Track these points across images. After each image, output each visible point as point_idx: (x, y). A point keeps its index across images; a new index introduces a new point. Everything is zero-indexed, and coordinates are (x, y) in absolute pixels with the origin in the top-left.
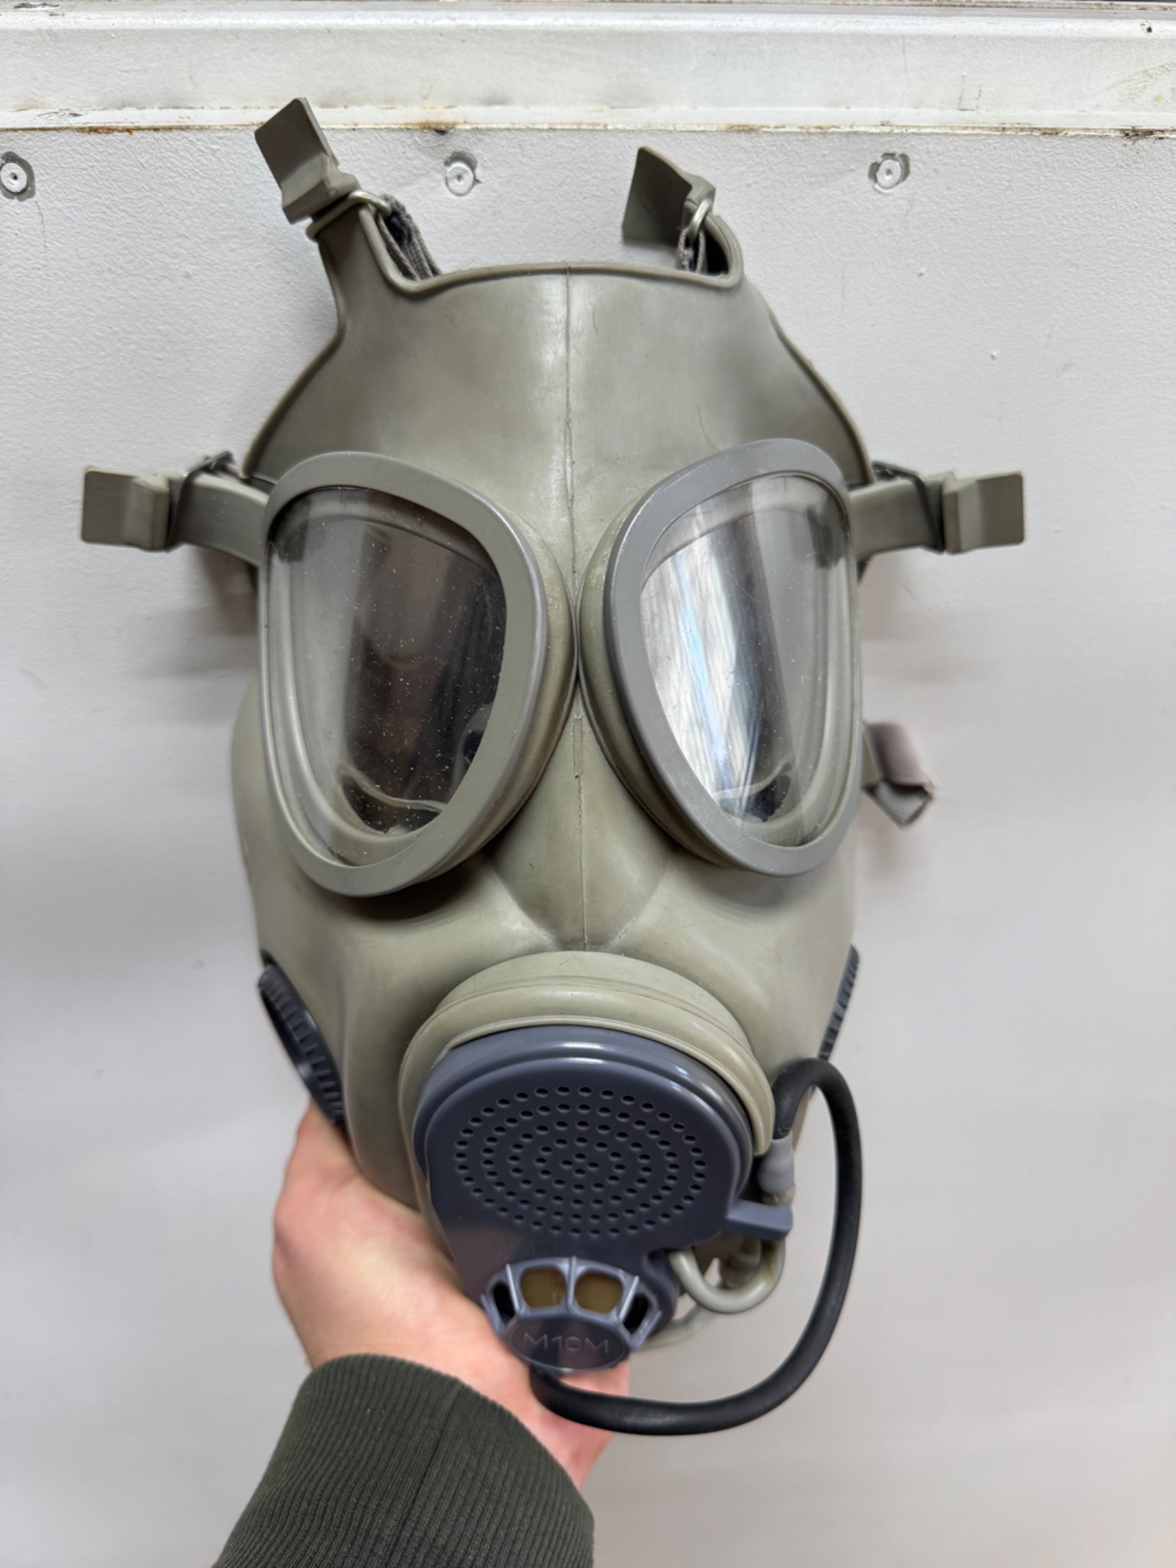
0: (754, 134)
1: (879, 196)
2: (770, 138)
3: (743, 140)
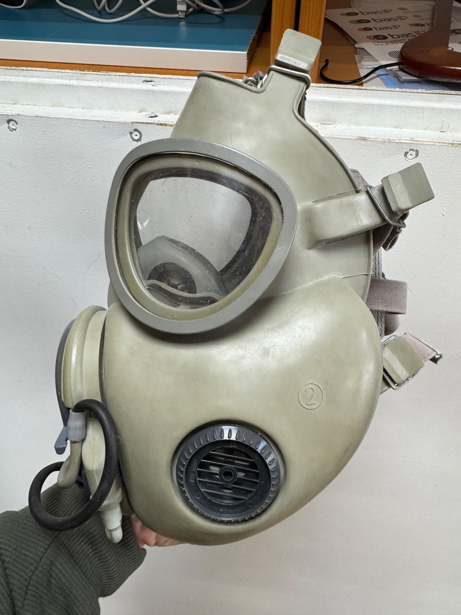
0: (366, 141)
1: (407, 162)
2: (372, 142)
3: (362, 142)
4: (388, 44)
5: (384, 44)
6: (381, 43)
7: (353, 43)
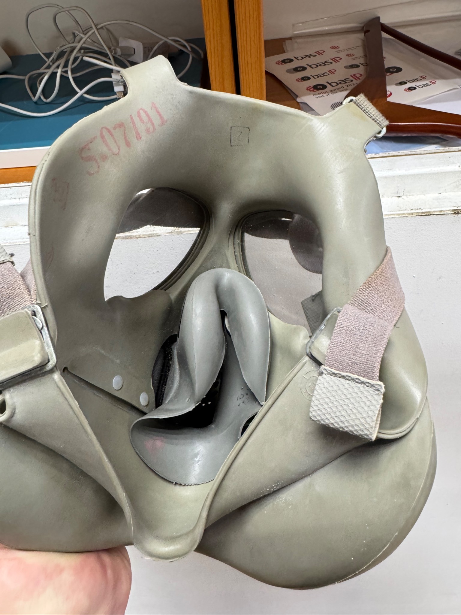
4: (328, 94)
5: (324, 95)
6: (321, 95)
7: (294, 97)
